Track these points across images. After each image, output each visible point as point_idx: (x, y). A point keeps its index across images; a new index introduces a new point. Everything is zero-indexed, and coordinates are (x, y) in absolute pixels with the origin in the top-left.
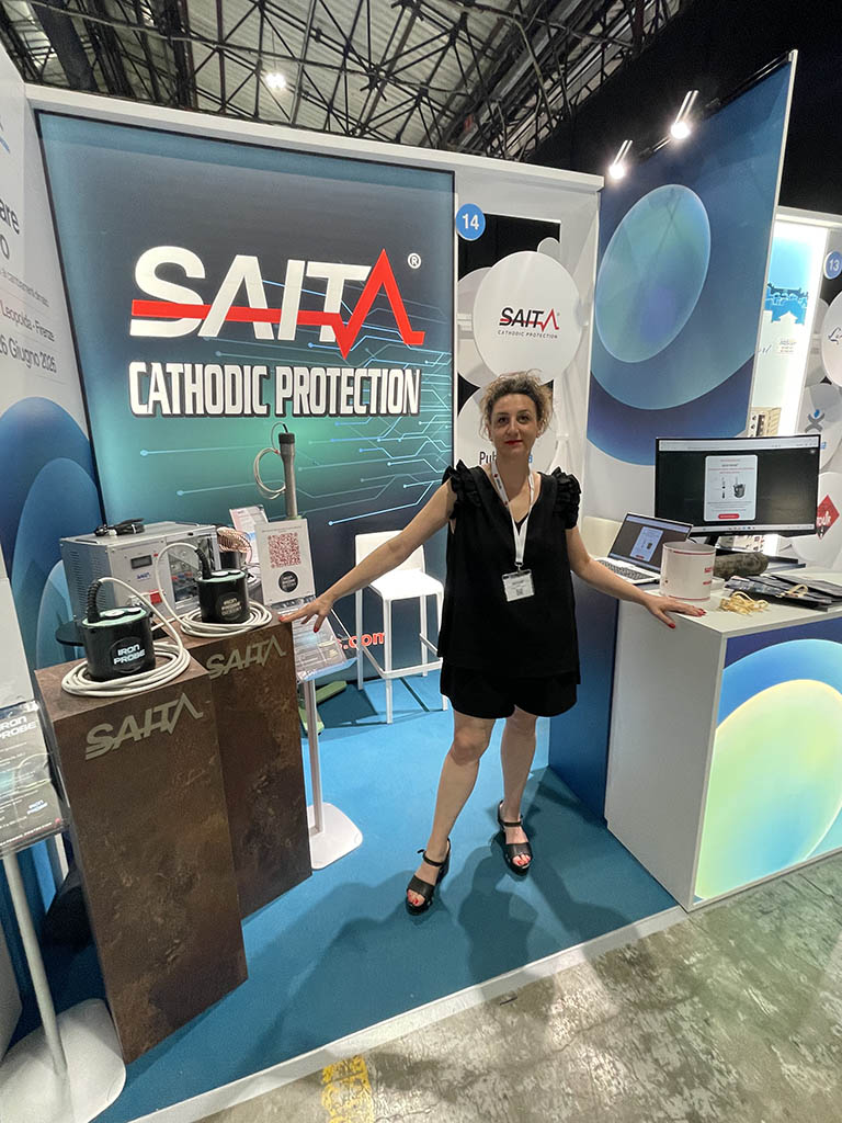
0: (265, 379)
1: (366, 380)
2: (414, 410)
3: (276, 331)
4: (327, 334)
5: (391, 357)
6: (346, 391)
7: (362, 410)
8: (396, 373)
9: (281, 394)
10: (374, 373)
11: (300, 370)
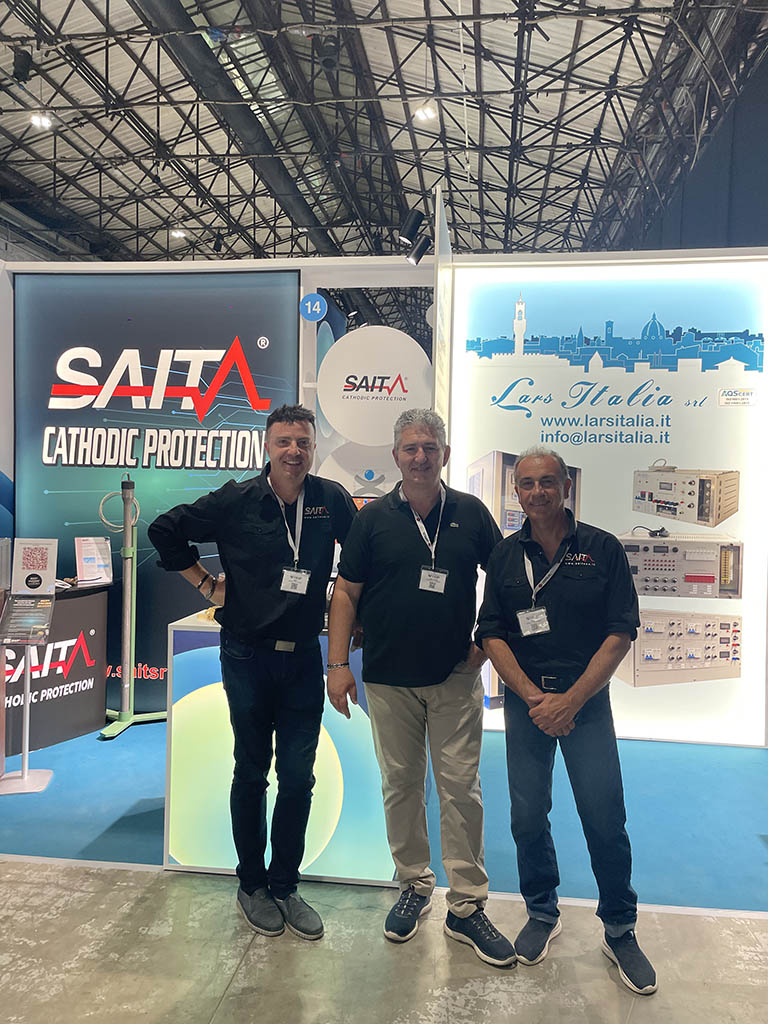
0: (137, 439)
1: (217, 439)
3: (148, 403)
4: (188, 403)
5: (240, 421)
6: (200, 448)
7: (213, 464)
8: (246, 434)
9: (148, 450)
10: (225, 434)
11: (166, 432)
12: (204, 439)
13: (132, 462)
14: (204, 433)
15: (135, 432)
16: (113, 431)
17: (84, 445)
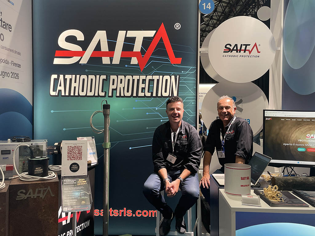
0: (105, 81)
2: (175, 94)
3: (111, 60)
4: (134, 61)
6: (141, 86)
7: (149, 94)
8: (167, 77)
11: (120, 77)
12: (144, 80)
13: (102, 94)
15: (104, 77)
17: (73, 85)
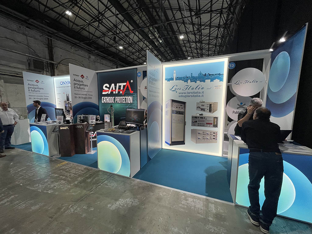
0: (114, 99)
1: (126, 98)
2: (132, 102)
4: (121, 92)
5: (129, 95)
6: (123, 100)
7: (125, 102)
8: (129, 97)
9: (116, 100)
10: (127, 97)
11: (118, 97)
12: (124, 98)
13: (114, 102)
14: (123, 97)
15: (114, 97)
16: (111, 97)
17: (107, 100)
